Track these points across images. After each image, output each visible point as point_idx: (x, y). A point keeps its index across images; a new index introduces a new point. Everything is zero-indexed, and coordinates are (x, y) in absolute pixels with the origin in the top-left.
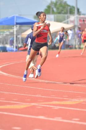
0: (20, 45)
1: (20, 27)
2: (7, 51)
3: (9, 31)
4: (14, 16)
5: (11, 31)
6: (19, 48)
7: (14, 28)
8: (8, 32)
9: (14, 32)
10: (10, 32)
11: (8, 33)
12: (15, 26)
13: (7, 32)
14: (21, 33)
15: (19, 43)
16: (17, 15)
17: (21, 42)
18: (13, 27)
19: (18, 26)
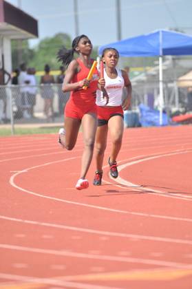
0: (174, 110)
1: (173, 59)
2: (140, 126)
3: (146, 71)
4: (158, 33)
5: (152, 71)
6: (173, 115)
7: (158, 65)
8: (143, 74)
9: (158, 74)
10: (147, 75)
11: (143, 77)
12: (160, 59)
13: (141, 73)
14: (178, 77)
15: (174, 103)
16: (166, 30)
17: (177, 100)
18: (156, 62)
19: (170, 57)
